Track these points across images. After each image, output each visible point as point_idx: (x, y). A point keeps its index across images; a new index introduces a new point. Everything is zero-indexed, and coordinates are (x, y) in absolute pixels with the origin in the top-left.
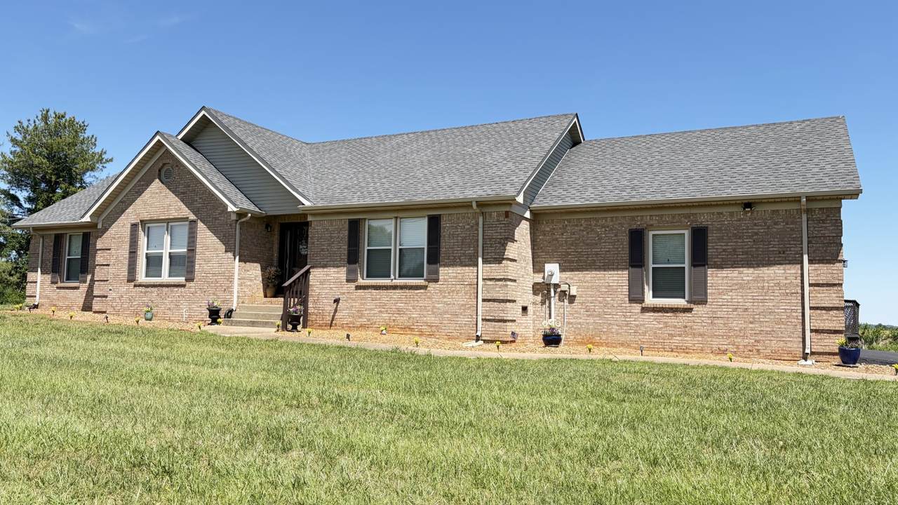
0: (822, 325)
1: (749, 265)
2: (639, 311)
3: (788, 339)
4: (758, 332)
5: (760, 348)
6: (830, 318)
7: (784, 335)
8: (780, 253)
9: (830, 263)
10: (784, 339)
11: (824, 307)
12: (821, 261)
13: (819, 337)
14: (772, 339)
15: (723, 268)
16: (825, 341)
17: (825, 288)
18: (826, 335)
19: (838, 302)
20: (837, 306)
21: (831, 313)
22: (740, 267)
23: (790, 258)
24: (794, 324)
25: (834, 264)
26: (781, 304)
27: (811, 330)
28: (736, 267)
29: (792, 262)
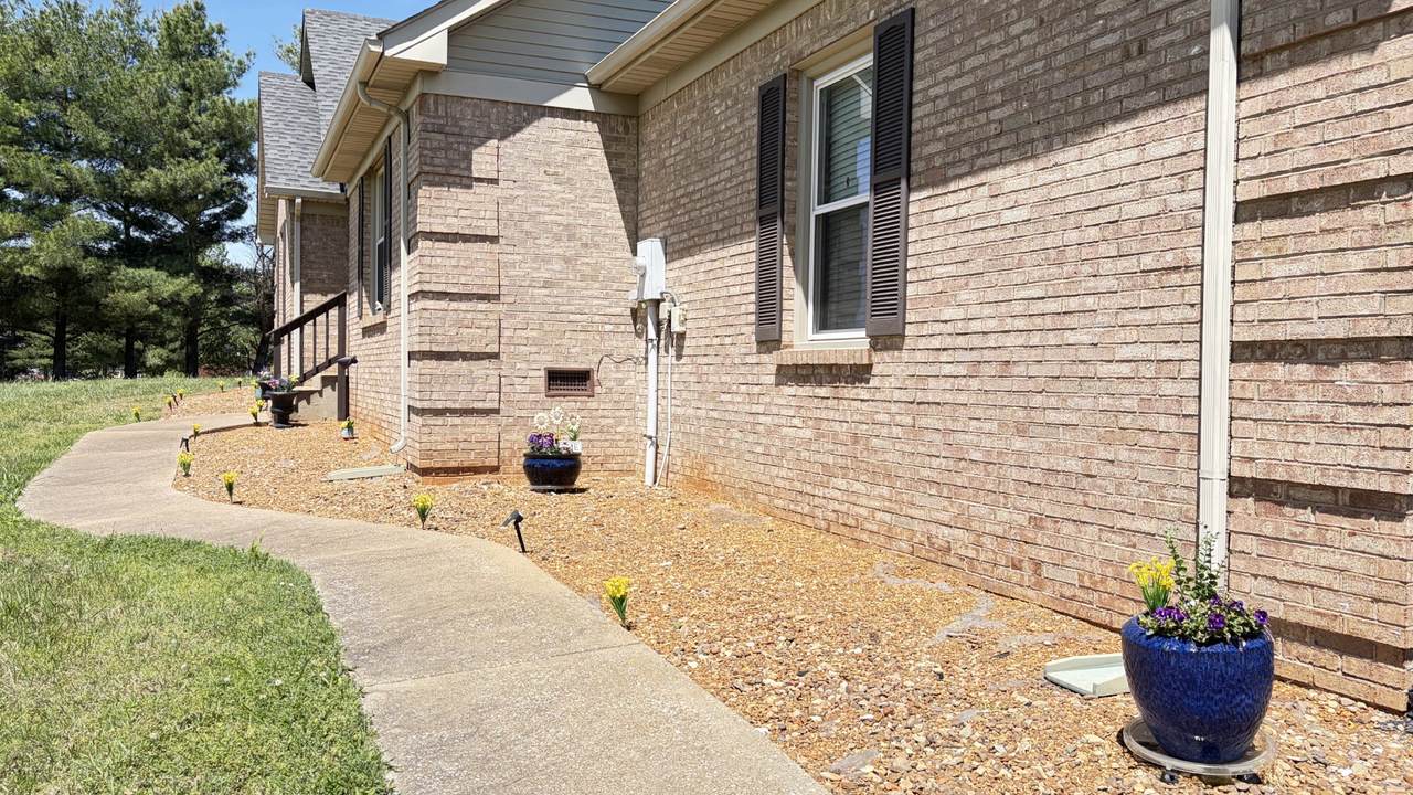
0: (1287, 452)
1: (1023, 149)
2: (772, 379)
3: (1145, 525)
4: (1038, 477)
5: (1043, 555)
6: (1326, 413)
7: (1123, 502)
8: (1127, 56)
9: (1349, 49)
10: (1125, 522)
11: (1297, 343)
12: (1309, 46)
13: (1268, 529)
14: (1085, 515)
15: (946, 181)
16: (1300, 553)
17: (1318, 221)
18: (1306, 515)
19: (1375, 304)
20: (1368, 329)
21: (1343, 374)
22: (993, 166)
23: (1166, 74)
24: (1165, 441)
25: (1371, 48)
26: (1121, 335)
27: (1232, 480)
28: (984, 169)
29: (1172, 93)
